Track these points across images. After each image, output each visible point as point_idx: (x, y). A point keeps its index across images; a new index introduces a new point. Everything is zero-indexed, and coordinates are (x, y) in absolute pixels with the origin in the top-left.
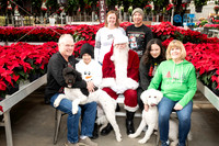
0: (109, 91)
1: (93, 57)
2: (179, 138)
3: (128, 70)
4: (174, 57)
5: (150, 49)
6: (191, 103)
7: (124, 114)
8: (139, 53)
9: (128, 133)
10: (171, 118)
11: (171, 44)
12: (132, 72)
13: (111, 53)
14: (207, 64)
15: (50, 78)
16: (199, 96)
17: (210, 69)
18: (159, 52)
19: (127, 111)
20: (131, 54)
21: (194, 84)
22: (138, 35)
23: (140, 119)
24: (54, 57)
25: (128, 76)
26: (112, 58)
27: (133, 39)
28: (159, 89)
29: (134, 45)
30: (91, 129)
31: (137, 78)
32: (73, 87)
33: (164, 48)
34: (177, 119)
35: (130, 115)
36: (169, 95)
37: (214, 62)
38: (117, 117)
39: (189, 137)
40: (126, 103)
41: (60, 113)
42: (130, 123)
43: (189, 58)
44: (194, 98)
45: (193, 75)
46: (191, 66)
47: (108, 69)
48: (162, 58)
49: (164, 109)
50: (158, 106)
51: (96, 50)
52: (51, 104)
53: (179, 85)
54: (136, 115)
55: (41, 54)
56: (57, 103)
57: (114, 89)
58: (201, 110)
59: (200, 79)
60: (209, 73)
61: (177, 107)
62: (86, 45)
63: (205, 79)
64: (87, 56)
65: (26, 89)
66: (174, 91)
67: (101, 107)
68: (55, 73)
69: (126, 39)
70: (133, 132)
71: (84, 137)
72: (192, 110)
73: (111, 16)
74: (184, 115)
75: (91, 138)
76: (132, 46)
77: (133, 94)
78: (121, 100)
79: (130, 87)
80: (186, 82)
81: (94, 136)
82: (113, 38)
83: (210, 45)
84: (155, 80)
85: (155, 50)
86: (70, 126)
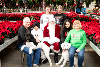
0: (47, 43)
1: (39, 28)
2: (79, 65)
3: (55, 33)
4: (76, 28)
5: (65, 24)
6: (84, 49)
7: (54, 54)
8: (60, 26)
9: (56, 63)
10: (75, 56)
11: (75, 22)
12: (57, 34)
13: (48, 26)
14: (91, 31)
15: (20, 37)
16: (88, 45)
17: (93, 33)
18: (69, 25)
19: (55, 53)
20: (57, 26)
21: (85, 40)
22: (60, 18)
23: (61, 56)
24: (21, 27)
25: (56, 36)
26: (48, 28)
27: (58, 19)
28: (70, 42)
29: (58, 22)
30: (38, 61)
32: (30, 41)
33: (72, 23)
34: (78, 56)
35: (56, 55)
36: (74, 45)
37: (94, 30)
38: (50, 55)
39: (83, 64)
41: (24, 54)
42: (56, 58)
43: (83, 28)
44: (86, 46)
45: (85, 36)
46: (84, 32)
47: (46, 33)
48: (71, 28)
49: (72, 52)
50: (69, 50)
51: (41, 24)
52: (20, 49)
53: (79, 40)
54: (59, 54)
55: (15, 26)
56: (22, 49)
57: (49, 42)
58: (89, 52)
59: (88, 38)
60: (92, 35)
61: (78, 51)
62: (36, 22)
63: (90, 38)
64: (36, 27)
65: (8, 42)
66: (76, 43)
67: (43, 51)
68: (22, 35)
69: (54, 20)
70: (58, 62)
71: (35, 65)
72: (85, 52)
73: (48, 8)
74: (81, 54)
75: (38, 65)
76: (58, 23)
77: (58, 45)
78: (52, 47)
79: (56, 42)
80: (82, 39)
82: (49, 18)
83: (93, 22)
84: (68, 38)
85: (68, 24)
86: (28, 60)
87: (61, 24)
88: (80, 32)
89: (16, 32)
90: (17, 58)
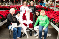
3: (30, 18)
17: (53, 18)
22: (32, 8)
25: (30, 20)
27: (31, 9)
29: (31, 11)
30: (20, 35)
31: (32, 20)
37: (53, 16)
38: (27, 31)
40: (30, 27)
53: (44, 22)
55: (4, 14)
59: (50, 20)
81: (21, 37)
83: (51, 11)
87: (33, 12)
88: (45, 17)
89: (5, 17)
90: (6, 34)
